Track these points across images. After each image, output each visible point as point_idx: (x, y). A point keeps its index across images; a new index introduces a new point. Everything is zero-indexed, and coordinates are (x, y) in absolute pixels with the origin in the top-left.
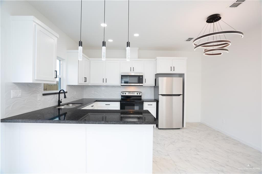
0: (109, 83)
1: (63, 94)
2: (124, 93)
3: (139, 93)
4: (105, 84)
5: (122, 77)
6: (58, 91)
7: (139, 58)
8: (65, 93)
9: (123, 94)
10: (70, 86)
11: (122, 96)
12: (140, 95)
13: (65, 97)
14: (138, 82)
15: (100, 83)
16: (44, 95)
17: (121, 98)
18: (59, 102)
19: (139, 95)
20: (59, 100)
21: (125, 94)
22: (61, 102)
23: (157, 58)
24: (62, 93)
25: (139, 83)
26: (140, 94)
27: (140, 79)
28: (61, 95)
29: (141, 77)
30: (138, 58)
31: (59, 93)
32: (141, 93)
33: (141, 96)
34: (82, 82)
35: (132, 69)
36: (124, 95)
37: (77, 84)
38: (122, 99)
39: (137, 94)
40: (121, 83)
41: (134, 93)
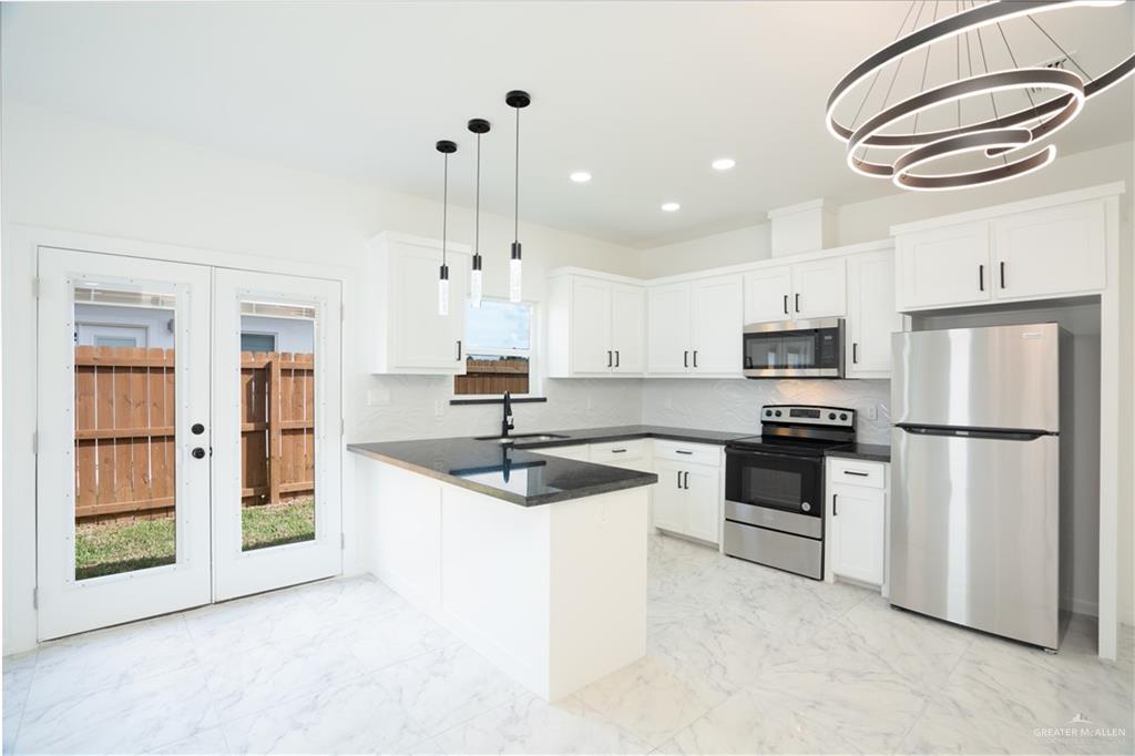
0: (707, 368)
2: (774, 410)
3: (839, 413)
4: (691, 373)
5: (748, 342)
9: (769, 414)
11: (764, 423)
12: (848, 423)
14: (813, 363)
15: (676, 369)
16: (453, 403)
17: (760, 433)
18: (507, 427)
19: (838, 422)
20: (505, 423)
21: (778, 414)
22: (512, 427)
23: (894, 230)
25: (817, 365)
26: (844, 418)
27: (826, 347)
29: (830, 338)
30: (824, 248)
32: (850, 415)
33: (851, 430)
34: (601, 370)
35: (792, 302)
36: (774, 418)
37: (567, 376)
38: (765, 436)
39: (832, 417)
40: (745, 367)
41: (817, 415)
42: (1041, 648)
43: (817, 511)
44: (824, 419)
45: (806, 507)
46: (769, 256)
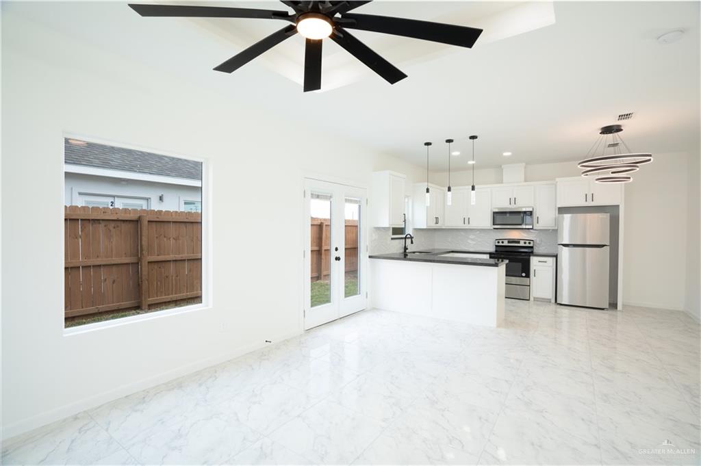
0: (473, 225)
1: (410, 240)
2: (501, 241)
3: (527, 242)
4: (467, 226)
5: (496, 215)
6: (404, 236)
7: (526, 181)
8: (411, 238)
9: (499, 242)
10: (417, 230)
11: (496, 246)
12: (531, 245)
13: (412, 243)
15: (460, 225)
16: (392, 239)
17: (494, 250)
18: (406, 248)
19: (527, 245)
20: (405, 246)
21: (503, 242)
22: (408, 249)
23: (557, 179)
24: (408, 238)
26: (529, 243)
28: (407, 240)
31: (406, 238)
32: (532, 242)
33: (532, 247)
34: (433, 225)
35: (513, 201)
36: (501, 244)
37: (425, 227)
38: (496, 251)
39: (525, 243)
40: (494, 224)
41: (519, 242)
42: (603, 309)
43: (528, 276)
44: (522, 244)
45: (524, 275)
46: (502, 183)
